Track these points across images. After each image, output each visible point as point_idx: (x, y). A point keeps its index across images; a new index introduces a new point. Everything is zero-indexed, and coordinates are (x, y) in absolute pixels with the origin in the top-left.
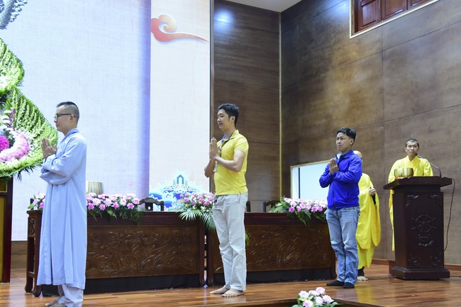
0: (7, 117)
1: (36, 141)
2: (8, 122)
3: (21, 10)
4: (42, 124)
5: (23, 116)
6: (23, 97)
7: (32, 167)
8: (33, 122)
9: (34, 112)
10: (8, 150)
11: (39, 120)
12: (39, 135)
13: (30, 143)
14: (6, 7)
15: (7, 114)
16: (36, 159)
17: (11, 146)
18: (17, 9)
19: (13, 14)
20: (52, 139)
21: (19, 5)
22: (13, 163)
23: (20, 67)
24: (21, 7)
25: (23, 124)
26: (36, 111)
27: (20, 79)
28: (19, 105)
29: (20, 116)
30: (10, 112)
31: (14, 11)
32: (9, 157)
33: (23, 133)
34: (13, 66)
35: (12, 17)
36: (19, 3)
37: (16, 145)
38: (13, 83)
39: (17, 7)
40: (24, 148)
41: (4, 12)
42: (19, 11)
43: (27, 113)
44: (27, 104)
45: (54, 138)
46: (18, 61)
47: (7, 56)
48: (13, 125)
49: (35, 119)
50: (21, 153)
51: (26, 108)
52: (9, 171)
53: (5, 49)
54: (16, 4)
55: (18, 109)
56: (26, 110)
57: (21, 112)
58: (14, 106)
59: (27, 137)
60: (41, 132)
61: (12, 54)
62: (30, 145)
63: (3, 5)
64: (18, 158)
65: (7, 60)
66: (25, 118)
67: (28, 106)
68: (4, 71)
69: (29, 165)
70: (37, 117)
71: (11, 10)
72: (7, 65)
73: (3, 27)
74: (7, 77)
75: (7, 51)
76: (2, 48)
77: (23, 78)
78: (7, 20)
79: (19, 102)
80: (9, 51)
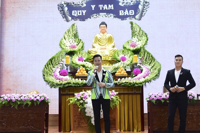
0: (140, 60)
1: (152, 69)
2: (140, 62)
3: (147, 10)
4: (154, 61)
5: (146, 59)
6: (146, 51)
7: (150, 81)
8: (150, 61)
10: (140, 74)
11: (153, 60)
12: (153, 67)
13: (149, 70)
14: (140, 11)
15: (140, 59)
16: (151, 77)
17: (141, 72)
18: (145, 11)
19: (144, 13)
20: (158, 68)
21: (146, 9)
22: (142, 80)
23: (146, 36)
25: (146, 62)
26: (151, 56)
27: (146, 42)
28: (144, 54)
29: (145, 59)
30: (141, 58)
31: (144, 12)
32: (141, 77)
33: (146, 66)
34: (143, 37)
35: (143, 14)
36: (146, 8)
37: (143, 72)
38: (144, 44)
39: (145, 10)
40: (146, 73)
41: (140, 13)
42: (146, 11)
43: (148, 57)
44: (147, 53)
46: (146, 34)
47: (141, 32)
48: (142, 63)
49: (151, 60)
50: (145, 75)
51: (147, 55)
52: (141, 83)
53: (140, 29)
54: (145, 9)
55: (144, 56)
57: (145, 57)
58: (142, 55)
59: (148, 68)
60: (154, 65)
61: (143, 31)
62: (149, 71)
63: (140, 10)
64: (144, 78)
65: (141, 34)
66: (147, 59)
68: (140, 39)
69: (149, 80)
70: (152, 59)
71: (143, 11)
72: (141, 36)
73: (140, 19)
74: (141, 42)
75: (141, 30)
76: (139, 29)
77: (148, 41)
78: (141, 16)
79: (144, 53)
80: (142, 30)
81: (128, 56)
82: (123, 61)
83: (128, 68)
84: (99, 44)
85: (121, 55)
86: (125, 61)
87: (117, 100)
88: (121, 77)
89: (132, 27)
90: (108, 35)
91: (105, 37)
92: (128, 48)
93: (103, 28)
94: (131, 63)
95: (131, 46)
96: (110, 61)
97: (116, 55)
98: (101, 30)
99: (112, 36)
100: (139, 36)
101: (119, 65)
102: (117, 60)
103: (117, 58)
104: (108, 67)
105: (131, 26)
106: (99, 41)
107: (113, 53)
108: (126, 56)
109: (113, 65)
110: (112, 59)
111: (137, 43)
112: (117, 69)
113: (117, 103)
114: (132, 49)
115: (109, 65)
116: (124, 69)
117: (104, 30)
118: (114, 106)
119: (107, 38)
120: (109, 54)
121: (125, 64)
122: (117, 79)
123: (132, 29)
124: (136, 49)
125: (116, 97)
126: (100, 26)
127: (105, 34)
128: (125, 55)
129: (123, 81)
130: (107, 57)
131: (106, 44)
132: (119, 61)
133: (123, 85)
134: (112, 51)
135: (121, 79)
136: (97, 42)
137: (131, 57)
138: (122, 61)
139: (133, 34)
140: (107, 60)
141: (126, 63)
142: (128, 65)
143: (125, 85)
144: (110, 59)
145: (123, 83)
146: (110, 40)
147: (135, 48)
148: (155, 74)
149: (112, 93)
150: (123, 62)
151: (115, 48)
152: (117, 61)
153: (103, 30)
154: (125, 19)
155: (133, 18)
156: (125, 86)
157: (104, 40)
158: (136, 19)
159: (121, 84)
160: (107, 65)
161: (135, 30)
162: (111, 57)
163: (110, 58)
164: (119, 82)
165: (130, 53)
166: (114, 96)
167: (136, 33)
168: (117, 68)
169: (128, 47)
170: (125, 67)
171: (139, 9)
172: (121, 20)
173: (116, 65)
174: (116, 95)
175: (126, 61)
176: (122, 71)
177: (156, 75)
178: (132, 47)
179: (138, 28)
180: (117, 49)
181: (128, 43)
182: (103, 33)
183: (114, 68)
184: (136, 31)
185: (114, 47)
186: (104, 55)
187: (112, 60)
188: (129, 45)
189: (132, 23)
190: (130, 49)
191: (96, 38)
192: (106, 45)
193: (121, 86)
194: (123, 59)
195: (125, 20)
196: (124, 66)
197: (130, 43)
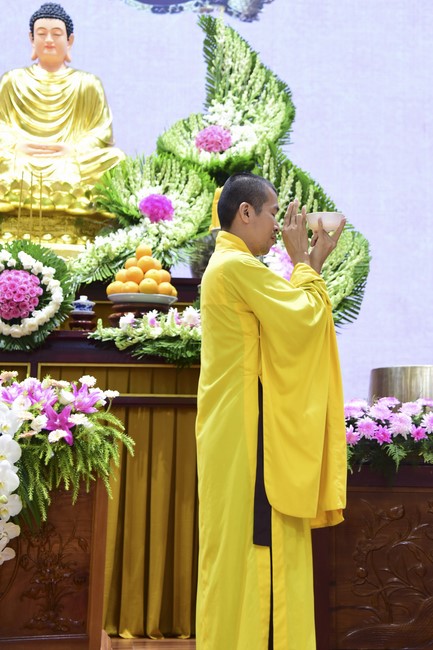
6: (286, 164)
9: (311, 197)
20: (355, 262)
23: (287, 99)
26: (316, 195)
27: (285, 128)
34: (271, 101)
38: (271, 136)
43: (298, 198)
44: (296, 179)
45: (358, 259)
46: (282, 86)
47: (258, 77)
51: (293, 189)
53: (254, 63)
56: (293, 195)
61: (268, 73)
65: (258, 86)
67: (298, 183)
68: (252, 112)
72: (257, 98)
73: (251, 16)
74: (258, 126)
75: (257, 66)
76: (246, 62)
77: (293, 125)
79: (278, 176)
80: (261, 67)
81: (187, 197)
82: (155, 218)
83: (181, 260)
84: (23, 127)
85: (147, 190)
86: (167, 222)
87: (110, 438)
88: (140, 309)
89: (210, 43)
90: (74, 81)
91: (56, 89)
92: (183, 157)
93: (49, 38)
94: (200, 231)
95: (199, 144)
96: (79, 217)
97: (118, 186)
98: (40, 48)
99: (99, 90)
100: (245, 96)
101: (134, 240)
102: (122, 214)
103: (124, 201)
104: (68, 253)
105: (206, 42)
106: (22, 107)
107: (99, 175)
108: (172, 196)
109: (100, 240)
110: (90, 206)
111: (236, 133)
112: (116, 261)
113: (109, 461)
114: (206, 158)
115: (75, 243)
116: (159, 263)
117: (54, 52)
118: (83, 484)
119: (68, 93)
120: (79, 179)
121: (164, 240)
122: (118, 319)
123: (210, 56)
124: (229, 162)
125: (105, 423)
126: (32, 26)
127: (62, 72)
128: (167, 190)
129: (153, 326)
130: (64, 194)
131: (62, 125)
132: (134, 221)
133: (148, 349)
134: (96, 165)
135: (139, 316)
136: (12, 115)
137: (200, 200)
138: (147, 220)
139: (217, 85)
140: (64, 213)
141: (169, 233)
142: (183, 244)
143: (163, 350)
144: (81, 207)
145: (150, 341)
146: (86, 106)
147: (222, 159)
148: (339, 297)
149: (81, 395)
150: (153, 228)
151: (111, 152)
152: (121, 220)
153: (49, 47)
154: (171, 7)
155: (215, 7)
156: (162, 360)
157: (50, 103)
158: (231, 14)
159: (139, 345)
160: (66, 238)
161: (228, 62)
162: (88, 194)
163: (85, 201)
164: (125, 337)
165: (195, 178)
166: (88, 415)
167: (232, 81)
168: (117, 259)
169: (185, 149)
170: (166, 252)
172: (153, 10)
173: (115, 242)
174: (105, 408)
175: (170, 219)
176: (150, 272)
177: (344, 300)
178: (209, 150)
179: (240, 54)
180: (122, 157)
181: (188, 129)
182: (50, 66)
183: (102, 255)
184: (231, 71)
185: (106, 144)
186: (48, 185)
187: (91, 212)
188: (194, 143)
189: (210, 28)
190: (195, 159)
191: (8, 87)
192: (64, 132)
193: (135, 360)
194: (158, 210)
195: (173, 11)
196: (160, 248)
197: (195, 133)
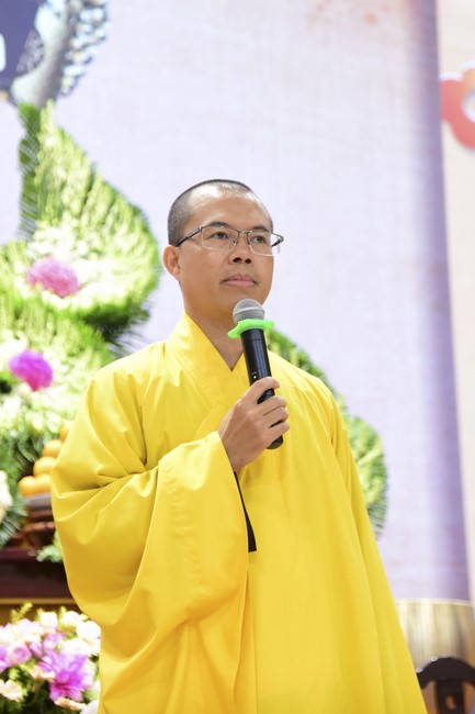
3: (91, 59)
14: (49, 55)
18: (79, 58)
19: (70, 71)
21: (85, 46)
24: (92, 50)
31: (70, 63)
34: (123, 229)
36: (84, 39)
39: (79, 50)
41: (42, 66)
42: (85, 63)
46: (136, 211)
47: (100, 200)
54: (77, 43)
63: (41, 46)
65: (101, 209)
68: (97, 244)
71: (63, 60)
75: (97, 185)
76: (84, 174)
78: (53, 89)
80: (104, 184)
85: (12, 345)
89: (32, 144)
100: (84, 219)
111: (82, 271)
137: (81, 361)
161: (59, 171)
167: (65, 200)
171: (38, 35)
184: (63, 185)
189: (32, 121)
